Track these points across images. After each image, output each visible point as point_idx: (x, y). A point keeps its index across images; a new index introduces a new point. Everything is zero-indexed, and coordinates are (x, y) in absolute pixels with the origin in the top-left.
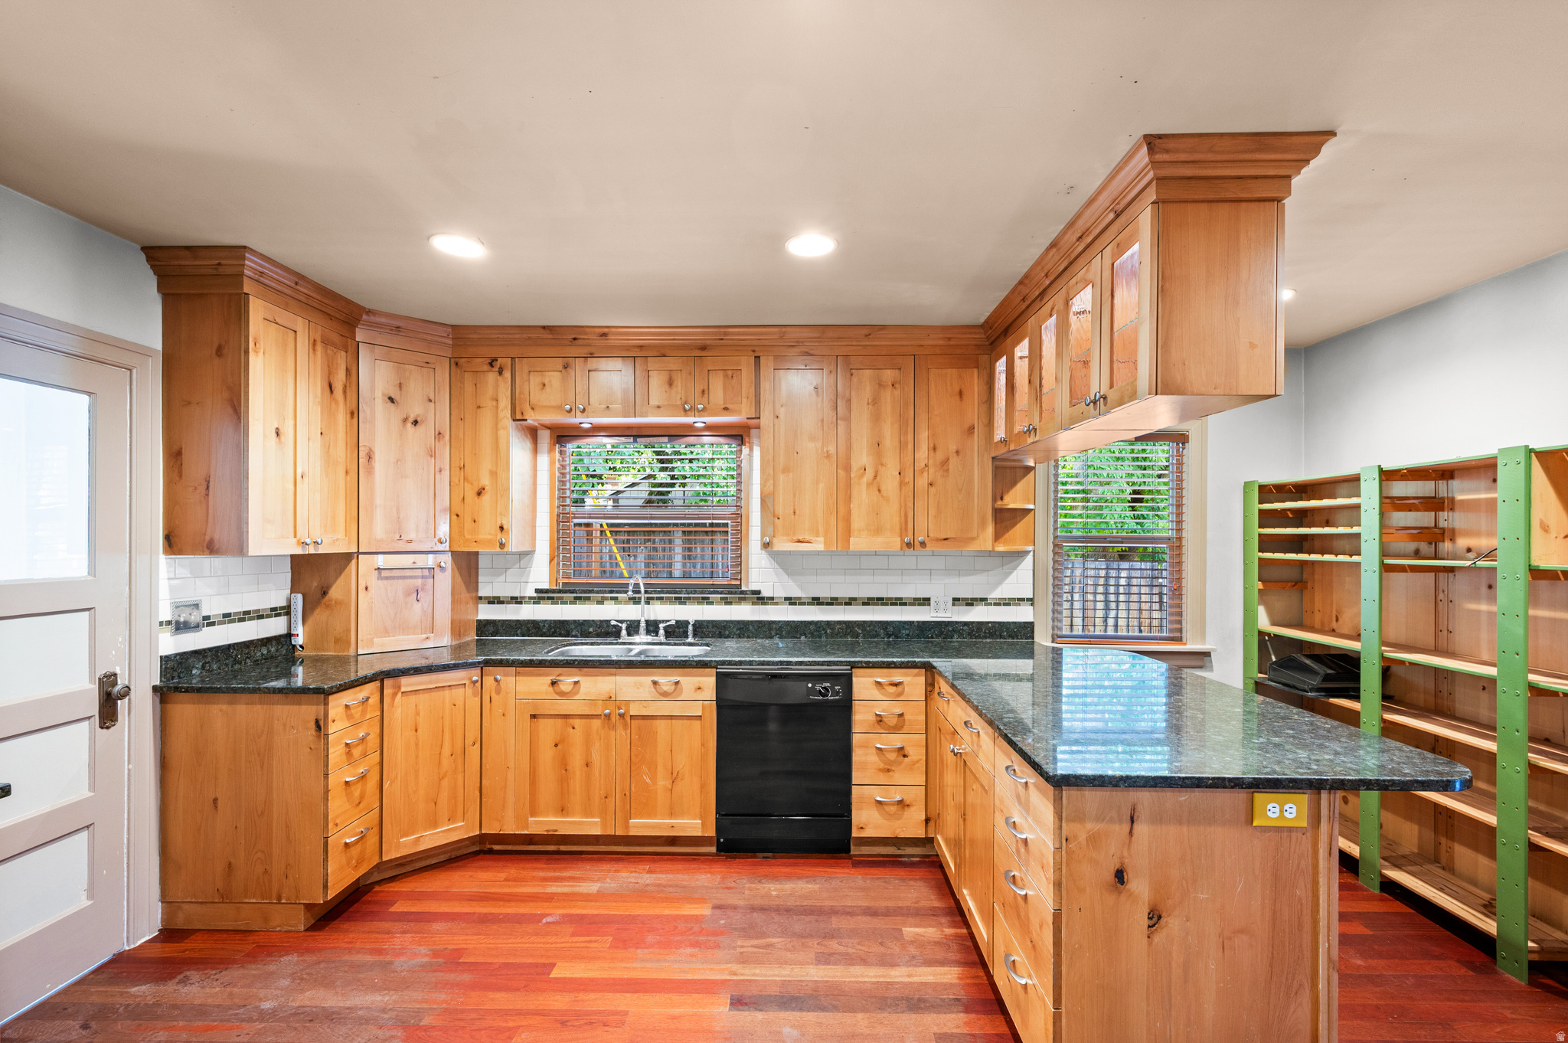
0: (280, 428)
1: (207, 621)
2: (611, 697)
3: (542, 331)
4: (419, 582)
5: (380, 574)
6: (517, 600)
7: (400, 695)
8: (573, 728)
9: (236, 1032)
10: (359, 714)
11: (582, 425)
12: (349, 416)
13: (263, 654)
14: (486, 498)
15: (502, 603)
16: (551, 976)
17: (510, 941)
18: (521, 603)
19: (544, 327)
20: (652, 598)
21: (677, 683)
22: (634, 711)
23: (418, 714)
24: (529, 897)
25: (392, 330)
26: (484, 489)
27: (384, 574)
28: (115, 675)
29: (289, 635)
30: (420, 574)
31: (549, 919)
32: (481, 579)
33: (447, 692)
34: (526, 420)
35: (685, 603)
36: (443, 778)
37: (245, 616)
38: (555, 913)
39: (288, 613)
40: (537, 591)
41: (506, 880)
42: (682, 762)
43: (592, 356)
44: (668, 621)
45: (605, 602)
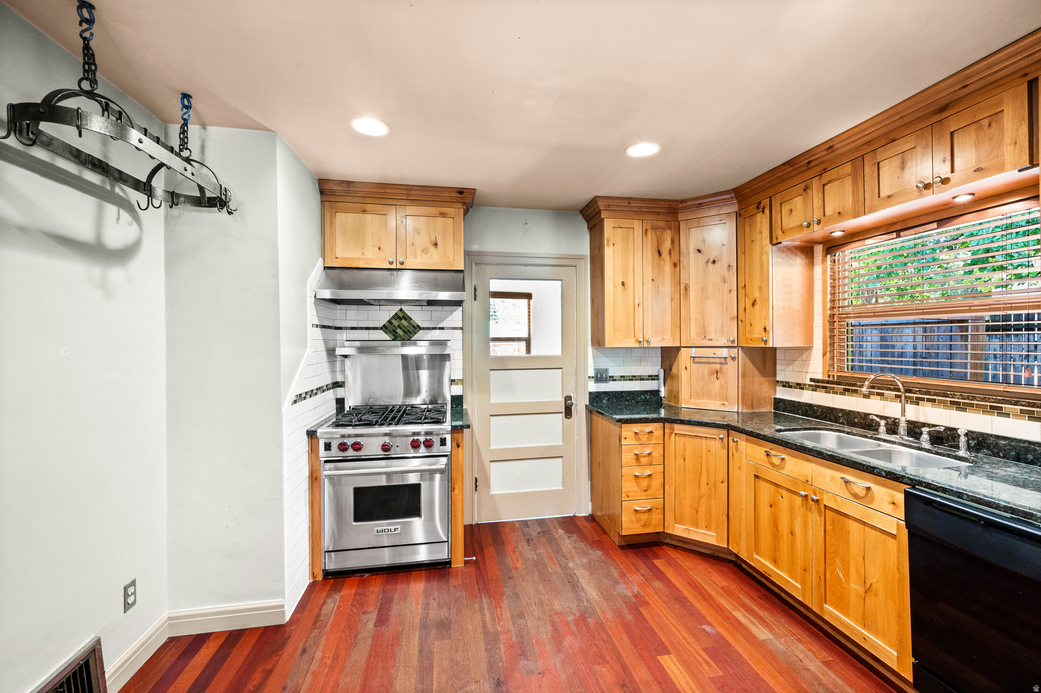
0: (625, 281)
1: (613, 379)
2: (808, 481)
3: (784, 167)
4: (718, 366)
5: (694, 360)
6: (800, 386)
7: (674, 435)
8: (782, 497)
9: (553, 566)
10: (646, 439)
11: (833, 234)
12: (673, 266)
13: (641, 399)
14: (757, 307)
15: (790, 387)
16: (658, 657)
17: (672, 620)
18: (803, 389)
19: (784, 164)
20: (923, 399)
21: (868, 489)
22: (827, 502)
23: (685, 449)
24: (718, 607)
25: (697, 207)
26: (756, 301)
27: (697, 360)
28: (571, 397)
29: (658, 391)
30: (719, 361)
31: (708, 628)
32: (778, 367)
33: (704, 441)
34: (780, 243)
35: (964, 410)
36: (702, 497)
37: (633, 378)
38: (715, 627)
39: (658, 379)
40: (811, 380)
41: (722, 588)
42: (875, 576)
43: (825, 170)
44: (937, 426)
45: (871, 396)
